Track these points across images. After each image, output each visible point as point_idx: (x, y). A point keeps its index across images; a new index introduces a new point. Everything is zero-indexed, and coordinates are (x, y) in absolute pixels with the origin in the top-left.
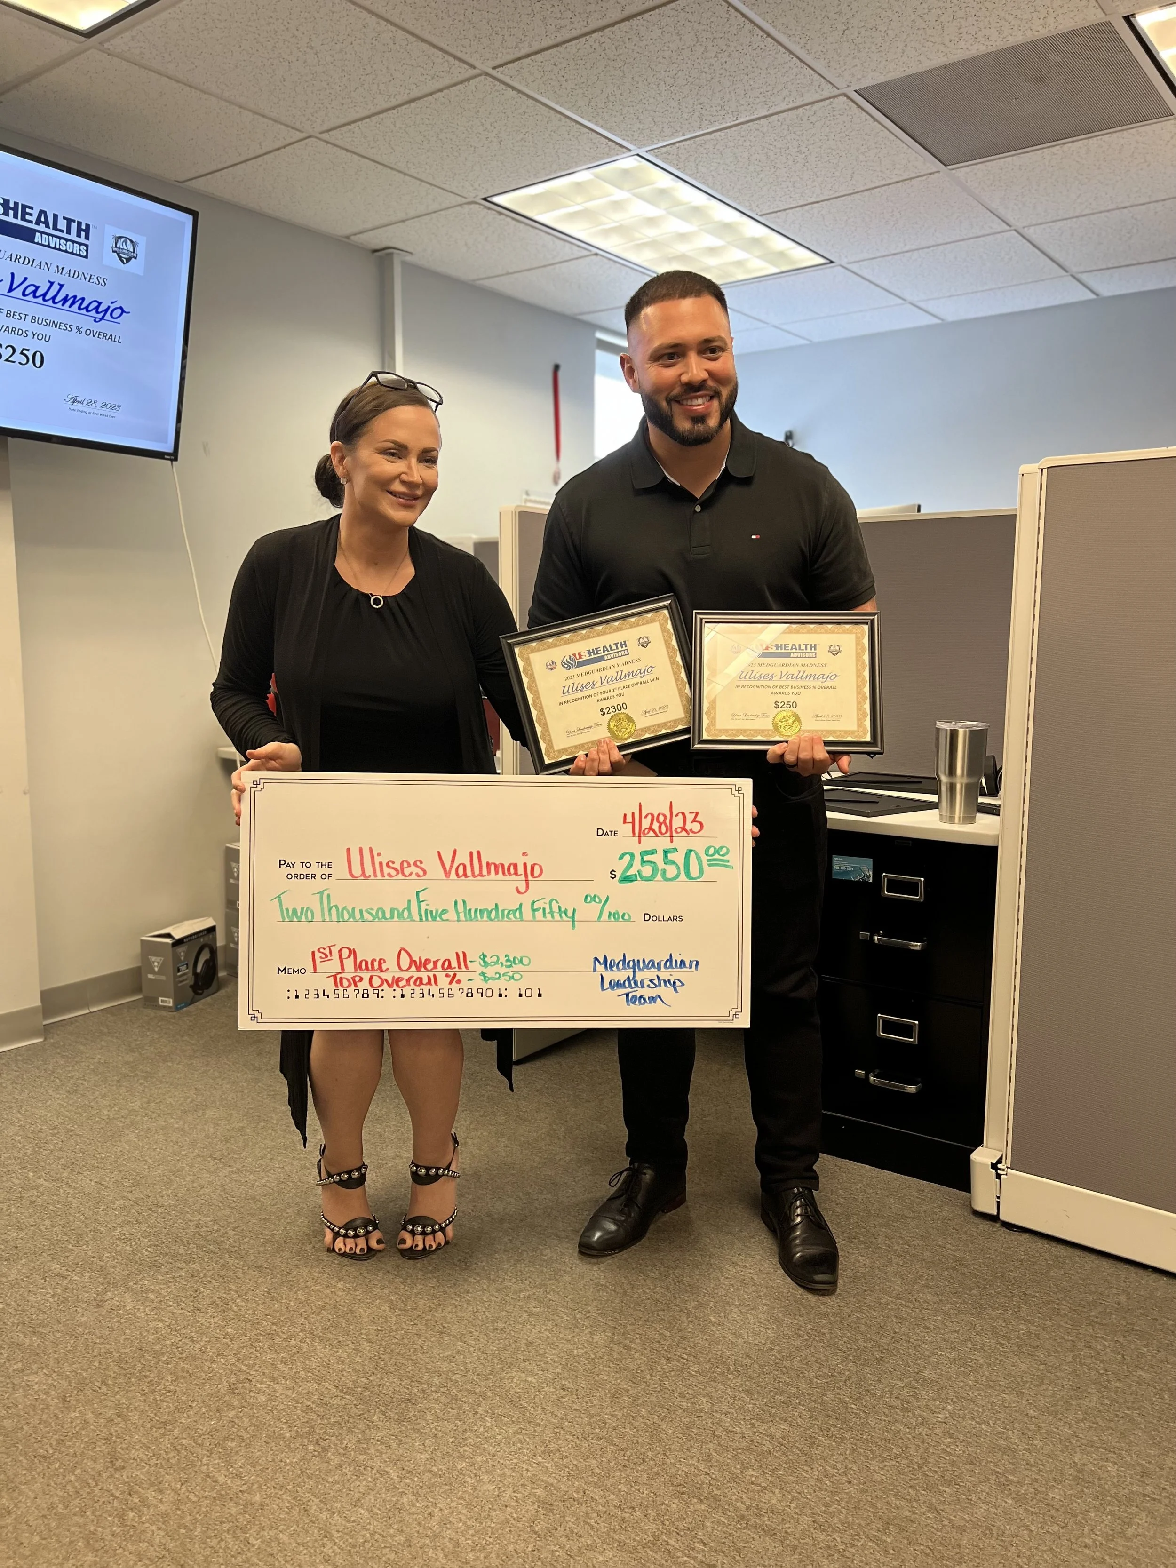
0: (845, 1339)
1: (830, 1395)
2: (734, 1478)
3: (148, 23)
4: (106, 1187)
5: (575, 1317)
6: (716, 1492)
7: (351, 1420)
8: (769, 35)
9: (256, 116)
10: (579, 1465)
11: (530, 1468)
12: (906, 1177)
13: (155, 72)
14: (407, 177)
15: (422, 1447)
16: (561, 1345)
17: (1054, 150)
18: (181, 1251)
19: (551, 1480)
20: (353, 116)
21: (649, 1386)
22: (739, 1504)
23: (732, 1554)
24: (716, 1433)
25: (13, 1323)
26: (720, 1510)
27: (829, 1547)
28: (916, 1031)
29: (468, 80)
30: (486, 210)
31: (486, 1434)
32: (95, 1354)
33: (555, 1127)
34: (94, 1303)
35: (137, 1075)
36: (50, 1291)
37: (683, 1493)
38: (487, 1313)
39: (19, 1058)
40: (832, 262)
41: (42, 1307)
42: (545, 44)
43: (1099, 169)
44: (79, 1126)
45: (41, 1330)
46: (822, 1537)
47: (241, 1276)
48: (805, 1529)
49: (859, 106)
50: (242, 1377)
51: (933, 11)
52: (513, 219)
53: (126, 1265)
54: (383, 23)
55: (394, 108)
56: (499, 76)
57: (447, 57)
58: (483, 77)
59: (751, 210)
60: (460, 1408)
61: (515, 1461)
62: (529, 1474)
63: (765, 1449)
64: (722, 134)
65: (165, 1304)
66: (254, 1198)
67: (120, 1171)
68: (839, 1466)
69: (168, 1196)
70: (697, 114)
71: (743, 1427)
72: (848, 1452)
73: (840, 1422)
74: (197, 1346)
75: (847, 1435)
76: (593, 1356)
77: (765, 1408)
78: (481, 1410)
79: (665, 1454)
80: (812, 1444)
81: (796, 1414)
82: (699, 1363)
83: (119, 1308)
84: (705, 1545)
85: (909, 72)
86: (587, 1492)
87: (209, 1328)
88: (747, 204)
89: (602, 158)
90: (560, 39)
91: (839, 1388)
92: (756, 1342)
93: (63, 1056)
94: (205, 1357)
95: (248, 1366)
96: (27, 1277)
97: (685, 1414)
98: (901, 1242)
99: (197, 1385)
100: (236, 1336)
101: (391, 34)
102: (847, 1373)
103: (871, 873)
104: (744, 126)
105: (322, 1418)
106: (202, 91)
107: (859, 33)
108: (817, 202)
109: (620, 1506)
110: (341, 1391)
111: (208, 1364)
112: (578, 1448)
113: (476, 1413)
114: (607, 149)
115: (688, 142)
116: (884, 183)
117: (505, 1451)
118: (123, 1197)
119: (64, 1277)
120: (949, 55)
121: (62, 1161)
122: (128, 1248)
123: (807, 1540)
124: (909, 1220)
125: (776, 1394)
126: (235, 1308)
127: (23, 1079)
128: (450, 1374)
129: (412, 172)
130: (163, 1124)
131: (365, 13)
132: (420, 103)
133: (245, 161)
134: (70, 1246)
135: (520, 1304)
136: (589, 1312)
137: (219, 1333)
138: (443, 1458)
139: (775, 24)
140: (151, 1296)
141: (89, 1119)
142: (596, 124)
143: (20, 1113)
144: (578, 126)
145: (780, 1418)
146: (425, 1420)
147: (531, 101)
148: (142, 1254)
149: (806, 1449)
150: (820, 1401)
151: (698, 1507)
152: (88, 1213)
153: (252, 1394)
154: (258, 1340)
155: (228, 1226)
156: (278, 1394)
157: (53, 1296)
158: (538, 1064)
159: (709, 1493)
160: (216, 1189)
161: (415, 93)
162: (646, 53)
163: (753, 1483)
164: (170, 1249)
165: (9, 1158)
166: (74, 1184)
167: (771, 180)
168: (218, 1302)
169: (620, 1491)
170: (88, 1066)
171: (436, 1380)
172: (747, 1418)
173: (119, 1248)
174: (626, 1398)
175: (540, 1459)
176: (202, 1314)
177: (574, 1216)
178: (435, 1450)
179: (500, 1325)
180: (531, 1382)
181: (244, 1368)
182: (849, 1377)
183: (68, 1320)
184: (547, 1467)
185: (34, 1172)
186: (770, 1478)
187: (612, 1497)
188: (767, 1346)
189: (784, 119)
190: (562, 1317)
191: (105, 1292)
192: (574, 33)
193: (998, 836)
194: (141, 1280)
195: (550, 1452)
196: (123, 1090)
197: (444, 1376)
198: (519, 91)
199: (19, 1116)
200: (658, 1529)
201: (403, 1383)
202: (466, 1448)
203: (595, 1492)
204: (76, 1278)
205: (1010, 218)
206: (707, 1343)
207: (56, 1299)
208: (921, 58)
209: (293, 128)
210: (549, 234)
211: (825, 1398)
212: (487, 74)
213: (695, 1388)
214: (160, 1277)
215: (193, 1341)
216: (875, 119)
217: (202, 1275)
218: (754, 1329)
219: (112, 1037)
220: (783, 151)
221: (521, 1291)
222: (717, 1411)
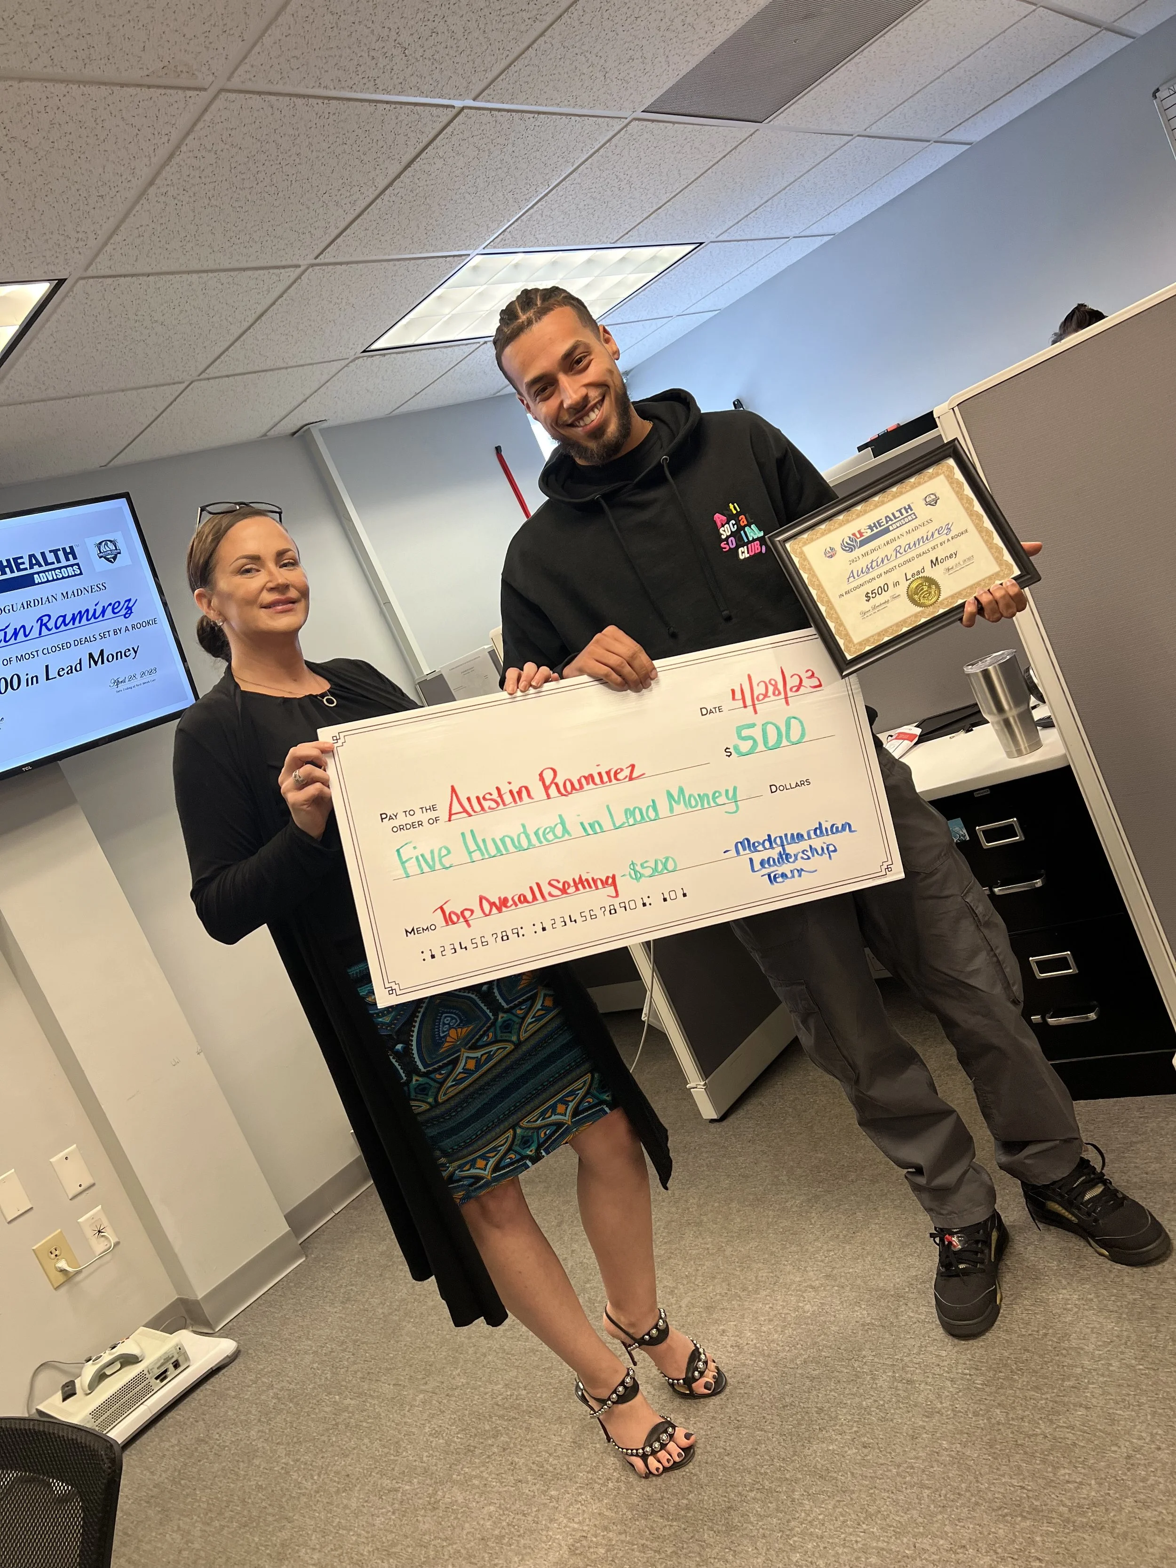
0: (1113, 1298)
1: (1116, 1364)
2: (1049, 1483)
3: (13, 372)
4: (404, 1387)
5: (853, 1367)
6: (1036, 1503)
7: (685, 1546)
8: (539, 113)
9: (139, 391)
10: (902, 1520)
11: (859, 1539)
12: (1122, 1099)
13: (39, 401)
14: (289, 370)
15: (755, 1551)
16: (849, 1402)
17: (856, 60)
18: (487, 1427)
19: (880, 1544)
20: (218, 350)
21: (942, 1415)
22: (1062, 1509)
23: (1068, 1561)
24: (1019, 1442)
25: (369, 1552)
26: (1045, 1521)
27: (1157, 1523)
28: (1071, 961)
29: (299, 277)
30: (370, 359)
31: (809, 1518)
32: (446, 1557)
33: (776, 1173)
34: (430, 1507)
35: (394, 1262)
36: (390, 1509)
37: (1006, 1515)
38: (773, 1393)
39: (292, 1284)
40: (701, 244)
41: (387, 1527)
42: (349, 218)
43: (908, 52)
44: (362, 1333)
45: (394, 1550)
46: (1149, 1514)
47: (545, 1434)
48: (1130, 1512)
49: (653, 121)
50: (578, 1536)
51: (675, 20)
52: (397, 353)
53: (445, 1459)
54: (204, 275)
55: (249, 328)
56: (323, 261)
57: (271, 271)
58: (311, 269)
59: (603, 243)
60: (777, 1500)
61: (843, 1536)
62: (860, 1545)
63: (1069, 1442)
64: (543, 202)
65: (490, 1486)
66: (533, 1349)
67: (411, 1366)
68: (1144, 1434)
69: (459, 1375)
70: (511, 201)
71: (1042, 1427)
72: (1149, 1417)
73: (1132, 1389)
74: (530, 1518)
75: (1143, 1399)
76: (881, 1402)
77: (1058, 1399)
78: (796, 1495)
79: (977, 1481)
80: (1113, 1422)
81: (1088, 1395)
82: (982, 1374)
83: (452, 1503)
84: (1040, 1560)
85: (683, 73)
86: (917, 1545)
87: (534, 1497)
88: (597, 240)
89: (448, 273)
90: (358, 210)
91: (1122, 1353)
92: (1030, 1332)
93: (326, 1268)
94: (539, 1527)
95: (579, 1523)
96: (366, 1501)
97: (984, 1432)
98: (1137, 1172)
99: (541, 1557)
100: (560, 1496)
101: (215, 279)
102: (1125, 1334)
103: (965, 831)
104: (559, 188)
105: (659, 1552)
106: (84, 395)
107: (619, 70)
108: (660, 208)
109: (951, 1549)
110: (668, 1520)
111: (544, 1533)
112: (896, 1502)
113: (793, 1500)
114: (448, 265)
115: (516, 224)
116: (711, 163)
117: (830, 1530)
118: (422, 1391)
119: (396, 1490)
120: (711, 43)
121: (359, 1375)
122: (441, 1441)
123: (1135, 1523)
124: (1138, 1146)
125: (1063, 1380)
126: (551, 1469)
127: (301, 1304)
128: (758, 1468)
129: (291, 364)
130: (433, 1303)
131: (185, 276)
132: (269, 313)
133: (149, 426)
134: (392, 1457)
135: (799, 1371)
136: (865, 1356)
137: (544, 1499)
138: (778, 1556)
139: (539, 102)
140: (476, 1482)
141: (368, 1323)
142: (427, 251)
143: (310, 1340)
144: (412, 261)
145: (1075, 1405)
146: (751, 1523)
147: (361, 265)
148: (455, 1442)
149: (1109, 1429)
150: (1107, 1373)
151: (1023, 1524)
152: (398, 1418)
153: (592, 1550)
154: (580, 1494)
155: (519, 1387)
156: (614, 1542)
157: (394, 1513)
158: (741, 1113)
159: (1030, 1507)
160: (498, 1353)
161: (260, 310)
162: (439, 181)
163: (1068, 1482)
164: (476, 1429)
165: (314, 1388)
166: (376, 1394)
167: (607, 214)
168: (534, 1467)
169: (947, 1533)
170: (351, 1270)
171: (748, 1479)
172: (1043, 1416)
173: (433, 1445)
174: (925, 1436)
175: (864, 1526)
176: (524, 1485)
177: (822, 1261)
178: (768, 1550)
179: (788, 1400)
180: (834, 1450)
181: (576, 1526)
182: (1128, 1337)
183: (413, 1532)
184: (873, 1532)
185: (340, 1394)
186: (1083, 1471)
187: (941, 1542)
188: (1041, 1332)
189: (591, 164)
190: (842, 1372)
191: (435, 1493)
192: (369, 200)
193: (1065, 756)
194: (462, 1469)
195: (871, 1515)
196: (388, 1282)
197: (753, 1472)
198: (347, 263)
199: (309, 1342)
200: (993, 1560)
201: (720, 1492)
202: (795, 1539)
203: (925, 1543)
204: (407, 1487)
205: (846, 129)
206: (984, 1349)
207: (397, 1515)
208: (687, 58)
209: (174, 384)
210: (435, 348)
211: (1111, 1368)
212: (312, 265)
213: (987, 1402)
214: (477, 1460)
215: (524, 1515)
216: (674, 123)
217: (512, 1445)
218: (1022, 1319)
219: (362, 1232)
220: (604, 187)
221: (797, 1358)
222: (1013, 1419)
